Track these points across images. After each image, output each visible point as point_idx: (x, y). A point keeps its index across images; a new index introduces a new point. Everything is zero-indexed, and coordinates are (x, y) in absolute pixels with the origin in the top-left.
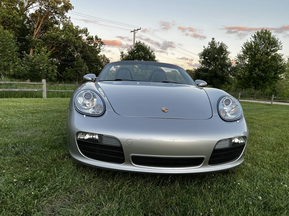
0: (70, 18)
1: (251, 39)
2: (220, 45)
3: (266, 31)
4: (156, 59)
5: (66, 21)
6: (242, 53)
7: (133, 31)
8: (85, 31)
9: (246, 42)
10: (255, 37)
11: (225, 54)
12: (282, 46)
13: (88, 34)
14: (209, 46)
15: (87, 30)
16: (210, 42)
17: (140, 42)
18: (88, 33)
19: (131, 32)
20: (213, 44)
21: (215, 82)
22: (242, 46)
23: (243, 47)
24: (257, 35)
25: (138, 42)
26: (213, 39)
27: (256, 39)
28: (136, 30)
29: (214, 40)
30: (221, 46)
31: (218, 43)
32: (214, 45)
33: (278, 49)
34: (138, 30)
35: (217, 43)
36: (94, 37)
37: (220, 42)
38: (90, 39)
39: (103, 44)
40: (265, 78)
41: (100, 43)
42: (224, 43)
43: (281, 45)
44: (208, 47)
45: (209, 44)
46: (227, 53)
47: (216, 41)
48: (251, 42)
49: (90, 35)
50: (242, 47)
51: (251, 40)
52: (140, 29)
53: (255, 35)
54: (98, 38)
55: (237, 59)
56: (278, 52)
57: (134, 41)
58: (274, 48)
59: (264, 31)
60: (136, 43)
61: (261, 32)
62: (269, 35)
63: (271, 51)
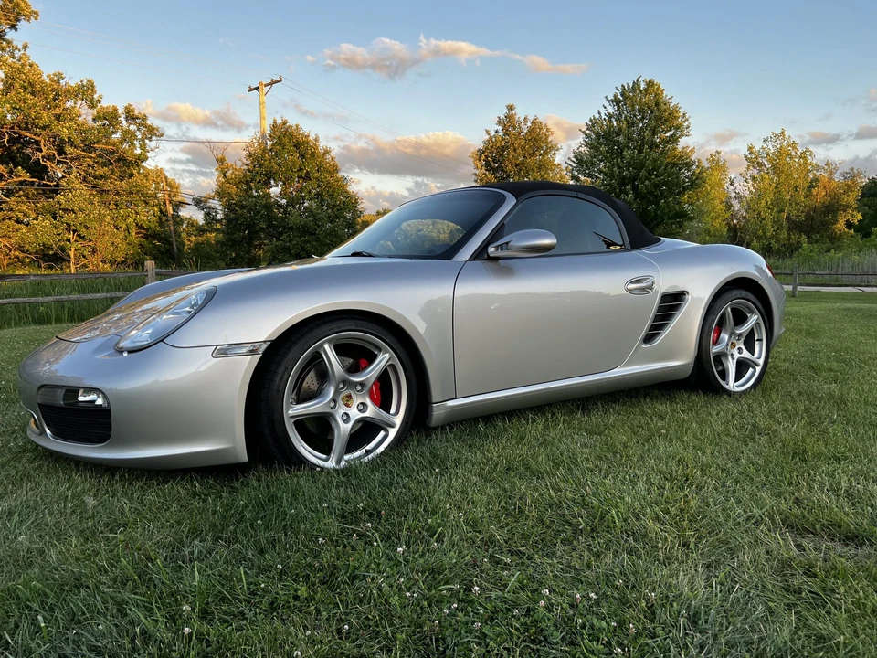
0: (25, 47)
1: (605, 107)
2: (529, 124)
5: (13, 57)
6: (584, 149)
7: (257, 88)
8: (86, 92)
10: (616, 101)
11: (545, 153)
12: (688, 127)
13: (99, 101)
14: (500, 128)
15: (93, 86)
16: (502, 116)
17: (285, 123)
18: (96, 96)
19: (249, 91)
20: (508, 123)
22: (585, 128)
23: (588, 132)
24: (622, 95)
25: (279, 121)
26: (511, 108)
27: (619, 108)
28: (266, 86)
29: (513, 112)
30: (531, 130)
31: (525, 118)
32: (514, 128)
33: (681, 136)
34: (272, 84)
35: (522, 119)
36: (121, 111)
37: (531, 118)
38: (110, 117)
39: (155, 134)
41: (143, 130)
42: (540, 119)
43: (686, 124)
44: (497, 131)
45: (499, 123)
46: (551, 148)
47: (520, 114)
49: (105, 103)
50: (585, 133)
51: (607, 113)
52: (280, 81)
53: (615, 96)
54: (136, 113)
55: (574, 165)
56: (683, 142)
57: (262, 118)
58: (671, 133)
59: (643, 86)
60: (274, 126)
61: (634, 88)
62: (659, 95)
63: (664, 140)
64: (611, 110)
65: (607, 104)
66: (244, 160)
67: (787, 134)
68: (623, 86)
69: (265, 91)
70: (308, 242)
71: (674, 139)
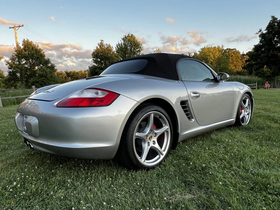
2: (107, 46)
4: (46, 58)
7: (13, 28)
9: (118, 44)
12: (143, 47)
16: (99, 43)
19: (10, 28)
20: (101, 45)
25: (26, 40)
27: (125, 42)
28: (17, 27)
29: (103, 42)
33: (141, 50)
34: (19, 26)
35: (105, 44)
37: (108, 44)
42: (111, 45)
45: (98, 45)
52: (23, 26)
53: (124, 38)
57: (16, 38)
58: (139, 49)
59: (130, 35)
60: (24, 41)
61: (128, 36)
62: (134, 39)
63: (137, 51)
64: (123, 42)
65: (122, 40)
66: (14, 52)
68: (125, 36)
69: (17, 29)
70: (45, 79)
71: (139, 51)
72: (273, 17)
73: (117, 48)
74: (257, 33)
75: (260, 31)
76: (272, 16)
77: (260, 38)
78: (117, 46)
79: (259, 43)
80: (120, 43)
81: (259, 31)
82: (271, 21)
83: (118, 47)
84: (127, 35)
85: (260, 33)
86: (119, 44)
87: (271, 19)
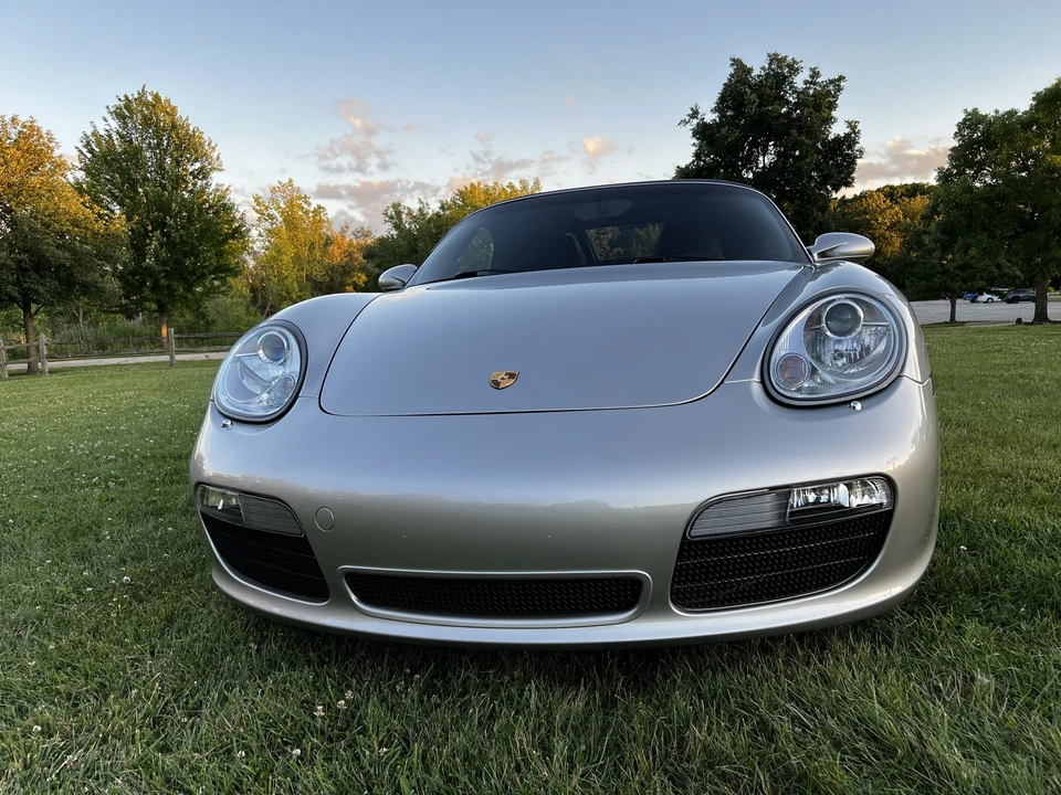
1: (106, 120)
2: (20, 128)
3: (157, 97)
6: (82, 175)
10: (119, 115)
11: (53, 172)
12: (218, 158)
21: (41, 289)
22: (80, 145)
23: (85, 150)
24: (125, 107)
31: (14, 120)
33: (211, 169)
37: (23, 118)
40: (192, 273)
43: (214, 154)
48: (110, 136)
50: (80, 151)
51: (108, 128)
53: (118, 108)
56: (216, 179)
59: (150, 98)
61: (141, 99)
62: (172, 112)
63: (191, 174)
64: (114, 124)
65: (109, 117)
67: (296, 184)
68: (126, 97)
71: (203, 174)
72: (737, 62)
73: (89, 156)
74: (686, 122)
75: (695, 114)
76: (734, 60)
77: (696, 142)
78: (88, 144)
79: (693, 162)
80: (102, 133)
81: (691, 112)
82: (732, 76)
83: (91, 151)
84: (136, 96)
85: (695, 122)
86: (94, 134)
87: (731, 70)
